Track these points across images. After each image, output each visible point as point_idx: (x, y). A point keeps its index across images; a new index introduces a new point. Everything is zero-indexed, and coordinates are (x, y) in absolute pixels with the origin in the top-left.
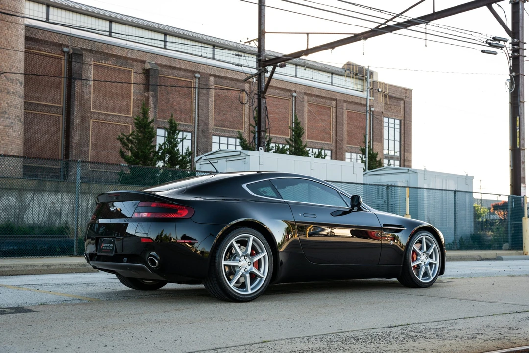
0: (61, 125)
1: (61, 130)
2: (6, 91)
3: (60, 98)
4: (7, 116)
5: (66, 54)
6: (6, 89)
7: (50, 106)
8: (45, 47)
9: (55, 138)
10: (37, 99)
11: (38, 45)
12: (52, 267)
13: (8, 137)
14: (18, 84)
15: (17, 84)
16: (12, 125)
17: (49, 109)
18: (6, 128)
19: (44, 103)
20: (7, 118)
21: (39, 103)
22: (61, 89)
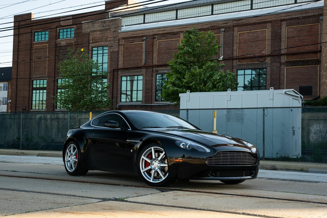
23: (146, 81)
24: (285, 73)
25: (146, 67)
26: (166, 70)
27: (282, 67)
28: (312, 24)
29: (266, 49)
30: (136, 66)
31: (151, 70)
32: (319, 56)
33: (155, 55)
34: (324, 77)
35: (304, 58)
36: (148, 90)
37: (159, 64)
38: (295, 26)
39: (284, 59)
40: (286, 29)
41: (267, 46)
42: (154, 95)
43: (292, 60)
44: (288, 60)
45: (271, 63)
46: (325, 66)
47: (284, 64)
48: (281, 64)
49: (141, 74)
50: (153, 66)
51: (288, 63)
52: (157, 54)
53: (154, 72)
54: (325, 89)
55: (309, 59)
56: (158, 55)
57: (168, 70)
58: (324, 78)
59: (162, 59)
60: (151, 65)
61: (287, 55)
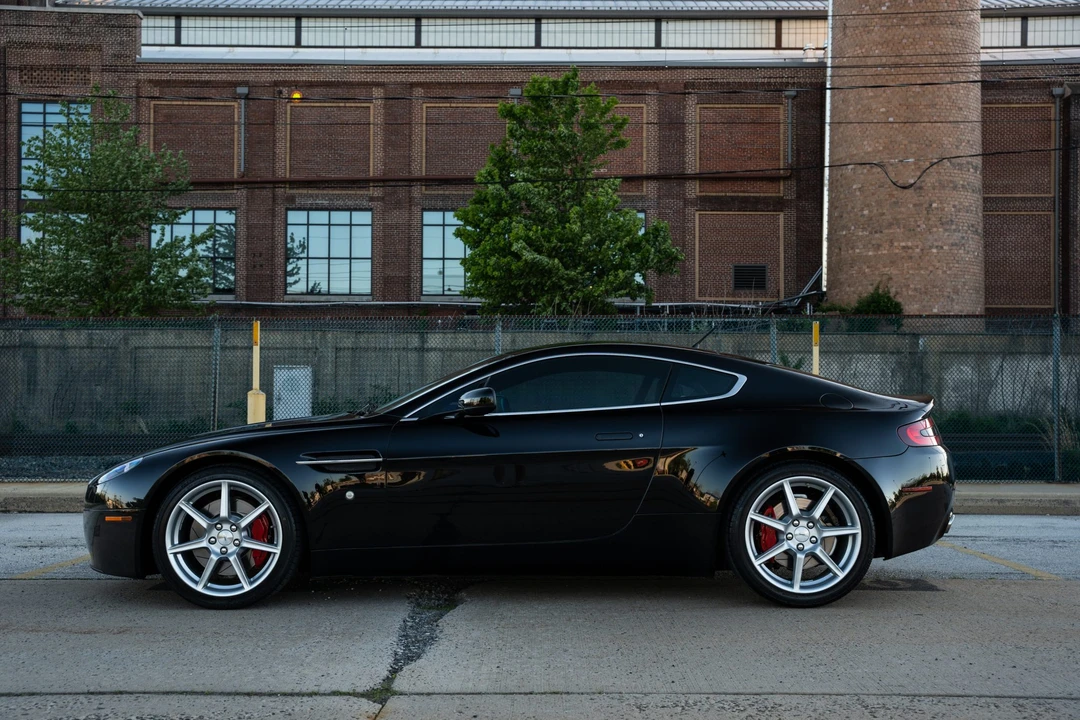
0: (1052, 230)
1: (1052, 238)
2: (951, 185)
3: (1049, 181)
4: (954, 227)
5: (1058, 100)
6: (951, 181)
7: (1030, 199)
8: (1018, 95)
9: (1042, 255)
10: (1006, 188)
11: (1006, 94)
12: (1008, 504)
13: (958, 262)
14: (971, 170)
15: (969, 171)
16: (963, 241)
17: (1029, 204)
18: (954, 248)
19: (1018, 195)
20: (955, 230)
21: (1010, 195)
22: (1049, 166)
23: (249, 227)
24: (697, 229)
25: (248, 183)
26: (324, 197)
27: (690, 210)
28: (764, 106)
29: (645, 159)
30: (209, 178)
31: (267, 193)
32: (782, 188)
33: (283, 148)
34: (859, 244)
35: (744, 192)
36: (257, 259)
37: (295, 177)
38: (720, 106)
39: (693, 190)
40: (698, 110)
41: (645, 150)
42: (280, 273)
43: (714, 194)
44: (704, 194)
45: (659, 197)
46: (863, 215)
47: (693, 203)
48: (686, 202)
49: (228, 204)
50: (276, 183)
51: (705, 202)
52: (288, 145)
53: (279, 201)
54: (864, 273)
55: (758, 195)
56: (290, 147)
57: (330, 199)
58: (861, 247)
59: (305, 161)
60: (270, 177)
61: (702, 178)
